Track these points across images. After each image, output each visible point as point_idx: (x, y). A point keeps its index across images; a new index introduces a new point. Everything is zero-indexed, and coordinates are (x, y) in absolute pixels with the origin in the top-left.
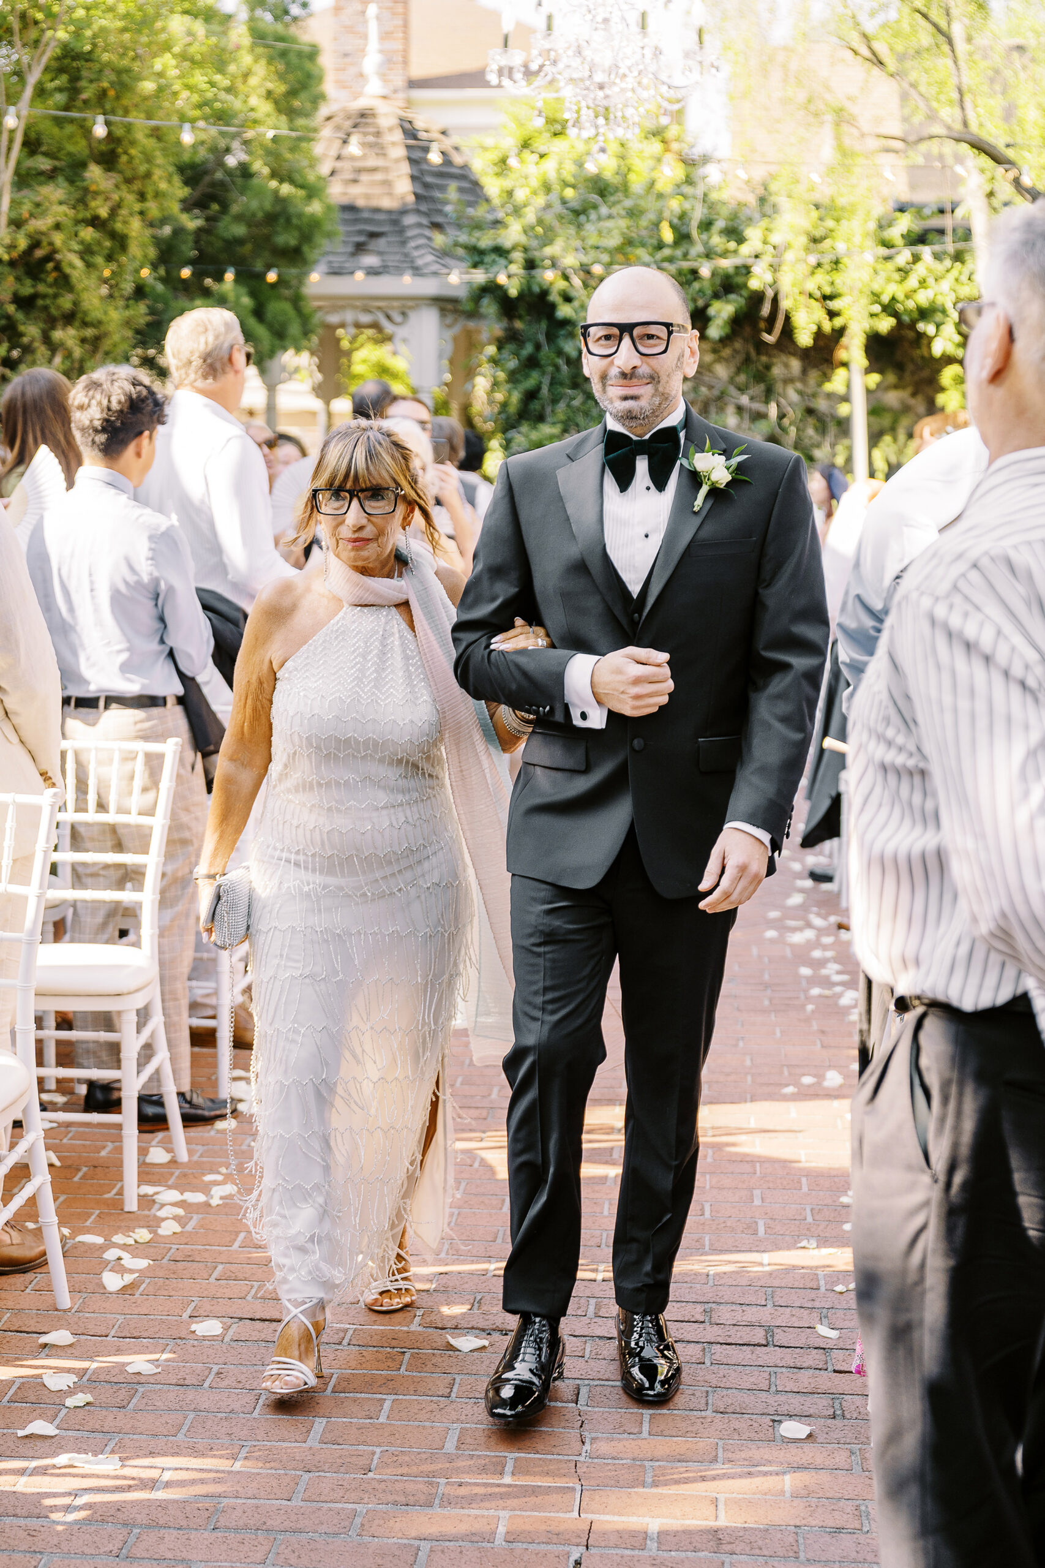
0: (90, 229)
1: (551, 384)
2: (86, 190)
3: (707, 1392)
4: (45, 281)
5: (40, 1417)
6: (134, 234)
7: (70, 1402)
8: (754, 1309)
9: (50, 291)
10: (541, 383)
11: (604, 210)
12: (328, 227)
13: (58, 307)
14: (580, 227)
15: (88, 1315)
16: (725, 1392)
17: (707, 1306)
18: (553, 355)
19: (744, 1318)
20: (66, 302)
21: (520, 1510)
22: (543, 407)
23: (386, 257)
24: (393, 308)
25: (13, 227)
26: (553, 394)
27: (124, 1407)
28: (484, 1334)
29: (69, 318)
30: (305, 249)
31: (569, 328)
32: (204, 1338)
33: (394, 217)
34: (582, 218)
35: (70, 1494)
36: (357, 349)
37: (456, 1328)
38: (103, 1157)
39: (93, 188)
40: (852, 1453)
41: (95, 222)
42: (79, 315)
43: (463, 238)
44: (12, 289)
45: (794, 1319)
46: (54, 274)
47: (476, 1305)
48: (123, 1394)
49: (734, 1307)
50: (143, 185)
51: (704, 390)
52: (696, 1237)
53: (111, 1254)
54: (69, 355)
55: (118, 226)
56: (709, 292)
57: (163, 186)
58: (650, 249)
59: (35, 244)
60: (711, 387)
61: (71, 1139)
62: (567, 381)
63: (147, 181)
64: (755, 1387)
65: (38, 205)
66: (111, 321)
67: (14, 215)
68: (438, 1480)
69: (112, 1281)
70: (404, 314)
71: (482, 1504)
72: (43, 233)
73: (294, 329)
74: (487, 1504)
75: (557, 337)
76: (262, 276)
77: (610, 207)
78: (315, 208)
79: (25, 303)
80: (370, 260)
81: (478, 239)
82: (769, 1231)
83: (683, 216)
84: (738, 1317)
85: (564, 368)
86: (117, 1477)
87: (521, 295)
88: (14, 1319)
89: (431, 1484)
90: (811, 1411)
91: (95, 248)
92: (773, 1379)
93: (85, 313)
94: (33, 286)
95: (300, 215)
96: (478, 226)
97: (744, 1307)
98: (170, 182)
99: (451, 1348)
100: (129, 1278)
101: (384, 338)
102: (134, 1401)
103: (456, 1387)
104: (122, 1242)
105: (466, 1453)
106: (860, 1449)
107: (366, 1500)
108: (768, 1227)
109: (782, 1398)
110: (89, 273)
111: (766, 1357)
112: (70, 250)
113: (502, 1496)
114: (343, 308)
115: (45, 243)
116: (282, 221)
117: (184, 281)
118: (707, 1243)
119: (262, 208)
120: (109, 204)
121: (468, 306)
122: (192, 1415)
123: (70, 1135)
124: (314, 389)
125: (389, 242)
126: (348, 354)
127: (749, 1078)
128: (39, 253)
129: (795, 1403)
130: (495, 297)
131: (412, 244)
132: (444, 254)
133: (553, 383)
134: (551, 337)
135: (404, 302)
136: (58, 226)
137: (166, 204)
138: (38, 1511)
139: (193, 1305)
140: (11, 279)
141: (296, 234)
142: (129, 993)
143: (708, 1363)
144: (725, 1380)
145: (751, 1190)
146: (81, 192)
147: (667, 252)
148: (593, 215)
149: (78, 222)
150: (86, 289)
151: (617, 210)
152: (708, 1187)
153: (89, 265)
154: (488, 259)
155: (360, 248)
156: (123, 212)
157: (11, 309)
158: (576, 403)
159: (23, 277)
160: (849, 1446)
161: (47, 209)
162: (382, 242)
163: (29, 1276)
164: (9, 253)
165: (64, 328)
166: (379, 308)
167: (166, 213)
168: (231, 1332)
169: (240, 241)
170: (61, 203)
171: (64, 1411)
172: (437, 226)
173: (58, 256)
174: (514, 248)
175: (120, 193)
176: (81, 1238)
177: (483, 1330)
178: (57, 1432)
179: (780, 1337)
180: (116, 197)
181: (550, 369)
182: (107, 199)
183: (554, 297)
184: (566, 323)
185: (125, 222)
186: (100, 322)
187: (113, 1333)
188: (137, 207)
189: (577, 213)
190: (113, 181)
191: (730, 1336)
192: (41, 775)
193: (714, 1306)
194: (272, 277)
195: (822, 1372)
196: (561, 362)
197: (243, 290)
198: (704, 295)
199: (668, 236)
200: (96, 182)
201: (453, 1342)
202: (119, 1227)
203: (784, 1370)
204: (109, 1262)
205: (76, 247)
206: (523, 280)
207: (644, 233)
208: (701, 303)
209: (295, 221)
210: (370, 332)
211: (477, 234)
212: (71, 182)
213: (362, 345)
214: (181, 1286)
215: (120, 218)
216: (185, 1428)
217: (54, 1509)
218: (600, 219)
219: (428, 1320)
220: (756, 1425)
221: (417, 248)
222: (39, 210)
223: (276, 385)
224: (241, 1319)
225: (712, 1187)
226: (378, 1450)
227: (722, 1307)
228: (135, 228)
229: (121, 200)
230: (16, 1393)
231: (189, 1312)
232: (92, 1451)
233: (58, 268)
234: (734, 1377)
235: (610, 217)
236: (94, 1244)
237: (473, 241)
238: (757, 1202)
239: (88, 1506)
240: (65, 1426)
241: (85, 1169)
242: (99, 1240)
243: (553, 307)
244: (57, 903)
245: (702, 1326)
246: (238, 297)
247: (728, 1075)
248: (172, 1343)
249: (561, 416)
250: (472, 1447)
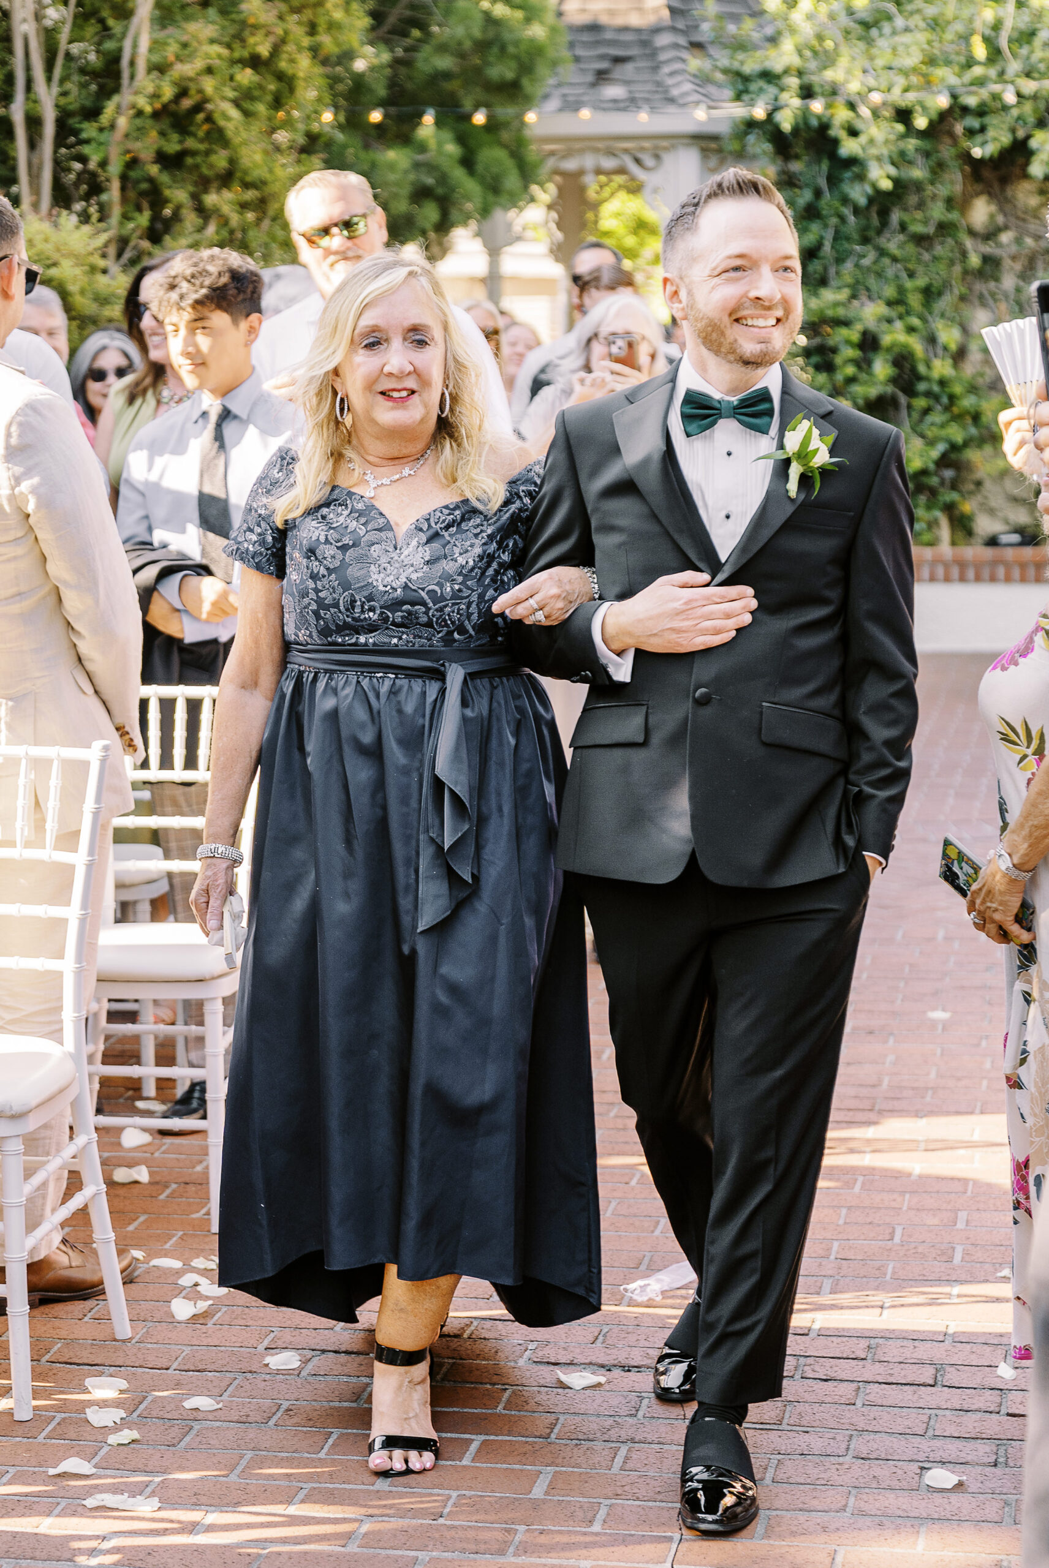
0: (249, 71)
1: (835, 239)
2: (243, 24)
3: (851, 1436)
4: (194, 135)
5: (78, 1455)
6: (301, 74)
7: (113, 1439)
8: (929, 1344)
9: (202, 147)
10: (822, 238)
11: (900, 22)
12: (551, 53)
13: (211, 166)
14: (870, 42)
15: (149, 1346)
16: (872, 1436)
17: (873, 1341)
18: (837, 204)
19: (915, 1355)
20: (220, 160)
21: (605, 1560)
22: (825, 269)
23: (634, 87)
24: (642, 149)
25: (155, 73)
26: (837, 251)
27: (174, 1445)
28: (603, 1371)
29: (226, 179)
30: (525, 82)
31: (855, 169)
32: (279, 1372)
33: (644, 37)
34: (874, 32)
35: (97, 1537)
36: (605, 200)
37: (571, 1364)
38: (198, 1173)
39: (252, 21)
40: (1007, 1503)
41: (255, 62)
42: (238, 174)
43: (724, 62)
44: (155, 147)
45: (973, 1356)
46: (206, 127)
47: (601, 1338)
48: (175, 1432)
49: (905, 1343)
50: (315, 14)
51: (1029, 241)
52: (877, 1264)
53: (187, 1280)
54: (225, 222)
55: (283, 65)
56: (1031, 120)
57: (338, 15)
58: (957, 69)
59: (183, 93)
60: (1038, 238)
61: (164, 1153)
62: (855, 236)
63: (320, 10)
64: (908, 1431)
65: (185, 45)
66: (276, 180)
67: (156, 58)
68: (517, 1527)
69: (182, 1309)
70: (657, 157)
71: (562, 1554)
72: (191, 79)
73: (512, 181)
74: (568, 1554)
75: (841, 180)
76: (468, 117)
77: (907, 18)
78: (537, 31)
79: (170, 162)
80: (613, 91)
81: (742, 63)
82: (967, 1258)
83: (997, 26)
84: (908, 1353)
85: (852, 219)
86: (153, 1520)
87: (796, 130)
88: (66, 1350)
89: (508, 1531)
90: (969, 1458)
91: (256, 93)
92: (932, 1423)
93: (246, 172)
94: (181, 142)
95: (517, 43)
96: (741, 46)
97: (917, 1343)
98: (347, 11)
99: (563, 1386)
100: (203, 1306)
101: (635, 188)
102: (187, 1439)
103: (558, 1426)
104: (202, 1267)
105: (555, 1498)
106: (1017, 1500)
107: (430, 1547)
108: (966, 1253)
109: (937, 1443)
110: (248, 124)
111: (928, 1398)
112: (224, 98)
113: (587, 1545)
114: (582, 151)
115: (192, 92)
116: (495, 50)
117: (378, 126)
118: (890, 1271)
119: (470, 36)
120: (272, 39)
121: (735, 146)
122: (249, 1455)
123: (164, 1148)
124: (551, 251)
125: (638, 69)
126: (595, 206)
127: (985, 1083)
128: (187, 103)
129: (952, 1450)
130: (764, 133)
131: (666, 70)
132: (703, 80)
133: (837, 237)
134: (833, 181)
135: (656, 142)
136: (209, 71)
137: (342, 38)
138: (59, 1554)
139: (272, 1335)
140: (154, 134)
141: (513, 64)
142: (213, 978)
143: (859, 1403)
144: (874, 1422)
145: (956, 1211)
146: (237, 26)
147: (978, 71)
148: (887, 28)
149: (233, 62)
150: (245, 143)
151: (916, 20)
152: (905, 1208)
153: (247, 114)
154: (753, 87)
155: (602, 77)
156: (290, 48)
157: (154, 170)
158: (866, 262)
159: (169, 131)
160: (1004, 1497)
161: (196, 51)
162: (629, 67)
163: (90, 1303)
164: (151, 104)
165: (219, 190)
166: (626, 151)
167: (345, 47)
168: (310, 1366)
169: (447, 75)
170: (212, 41)
171: (106, 1449)
172: (697, 46)
173: (209, 106)
174: (786, 71)
175: (285, 26)
176: (156, 1262)
177: (603, 1366)
178: (94, 1470)
179: (952, 1376)
180: (280, 31)
181: (834, 221)
182: (268, 33)
183: (837, 131)
184: (852, 161)
185: (292, 61)
186: (264, 183)
187: (175, 1366)
188: (306, 41)
189: (866, 25)
190: (275, 12)
191: (891, 1375)
192: (118, 729)
193: (881, 1341)
194: (479, 118)
195: (993, 1416)
196: (847, 211)
197: (447, 135)
198: (1025, 123)
199: (980, 51)
200: (254, 14)
201: (564, 1378)
202: (202, 1250)
203: (948, 1412)
204: (185, 1288)
205: (231, 94)
206: (798, 112)
207: (951, 48)
208: (1021, 134)
209: (511, 49)
210: (619, 179)
211: (741, 56)
212: (224, 12)
213: (612, 194)
214: (261, 1315)
215: (284, 56)
216: (240, 1468)
217: (81, 1552)
218: (894, 33)
219: (540, 1354)
220: (900, 1472)
221: (672, 74)
222: (186, 52)
223: (501, 248)
224: (324, 1351)
225: (909, 1209)
226: (454, 1494)
227: (891, 1342)
228: (304, 65)
229: (286, 32)
230: (54, 1429)
231: (266, 1343)
232: (129, 1492)
233: (209, 119)
234: (885, 1420)
235: (907, 30)
236: (170, 1269)
237: (736, 65)
238: (960, 1225)
239: (116, 1550)
240: (104, 1465)
241: (174, 1186)
242: (177, 1264)
243: (835, 142)
244: (155, 876)
245: (861, 1363)
246: (440, 144)
247: (959, 1079)
248: (240, 1377)
249: (849, 279)
250: (563, 1492)
